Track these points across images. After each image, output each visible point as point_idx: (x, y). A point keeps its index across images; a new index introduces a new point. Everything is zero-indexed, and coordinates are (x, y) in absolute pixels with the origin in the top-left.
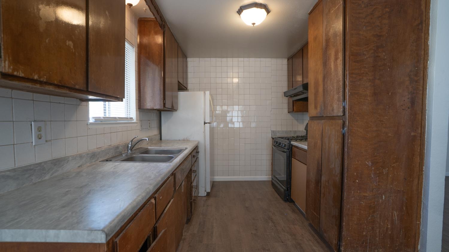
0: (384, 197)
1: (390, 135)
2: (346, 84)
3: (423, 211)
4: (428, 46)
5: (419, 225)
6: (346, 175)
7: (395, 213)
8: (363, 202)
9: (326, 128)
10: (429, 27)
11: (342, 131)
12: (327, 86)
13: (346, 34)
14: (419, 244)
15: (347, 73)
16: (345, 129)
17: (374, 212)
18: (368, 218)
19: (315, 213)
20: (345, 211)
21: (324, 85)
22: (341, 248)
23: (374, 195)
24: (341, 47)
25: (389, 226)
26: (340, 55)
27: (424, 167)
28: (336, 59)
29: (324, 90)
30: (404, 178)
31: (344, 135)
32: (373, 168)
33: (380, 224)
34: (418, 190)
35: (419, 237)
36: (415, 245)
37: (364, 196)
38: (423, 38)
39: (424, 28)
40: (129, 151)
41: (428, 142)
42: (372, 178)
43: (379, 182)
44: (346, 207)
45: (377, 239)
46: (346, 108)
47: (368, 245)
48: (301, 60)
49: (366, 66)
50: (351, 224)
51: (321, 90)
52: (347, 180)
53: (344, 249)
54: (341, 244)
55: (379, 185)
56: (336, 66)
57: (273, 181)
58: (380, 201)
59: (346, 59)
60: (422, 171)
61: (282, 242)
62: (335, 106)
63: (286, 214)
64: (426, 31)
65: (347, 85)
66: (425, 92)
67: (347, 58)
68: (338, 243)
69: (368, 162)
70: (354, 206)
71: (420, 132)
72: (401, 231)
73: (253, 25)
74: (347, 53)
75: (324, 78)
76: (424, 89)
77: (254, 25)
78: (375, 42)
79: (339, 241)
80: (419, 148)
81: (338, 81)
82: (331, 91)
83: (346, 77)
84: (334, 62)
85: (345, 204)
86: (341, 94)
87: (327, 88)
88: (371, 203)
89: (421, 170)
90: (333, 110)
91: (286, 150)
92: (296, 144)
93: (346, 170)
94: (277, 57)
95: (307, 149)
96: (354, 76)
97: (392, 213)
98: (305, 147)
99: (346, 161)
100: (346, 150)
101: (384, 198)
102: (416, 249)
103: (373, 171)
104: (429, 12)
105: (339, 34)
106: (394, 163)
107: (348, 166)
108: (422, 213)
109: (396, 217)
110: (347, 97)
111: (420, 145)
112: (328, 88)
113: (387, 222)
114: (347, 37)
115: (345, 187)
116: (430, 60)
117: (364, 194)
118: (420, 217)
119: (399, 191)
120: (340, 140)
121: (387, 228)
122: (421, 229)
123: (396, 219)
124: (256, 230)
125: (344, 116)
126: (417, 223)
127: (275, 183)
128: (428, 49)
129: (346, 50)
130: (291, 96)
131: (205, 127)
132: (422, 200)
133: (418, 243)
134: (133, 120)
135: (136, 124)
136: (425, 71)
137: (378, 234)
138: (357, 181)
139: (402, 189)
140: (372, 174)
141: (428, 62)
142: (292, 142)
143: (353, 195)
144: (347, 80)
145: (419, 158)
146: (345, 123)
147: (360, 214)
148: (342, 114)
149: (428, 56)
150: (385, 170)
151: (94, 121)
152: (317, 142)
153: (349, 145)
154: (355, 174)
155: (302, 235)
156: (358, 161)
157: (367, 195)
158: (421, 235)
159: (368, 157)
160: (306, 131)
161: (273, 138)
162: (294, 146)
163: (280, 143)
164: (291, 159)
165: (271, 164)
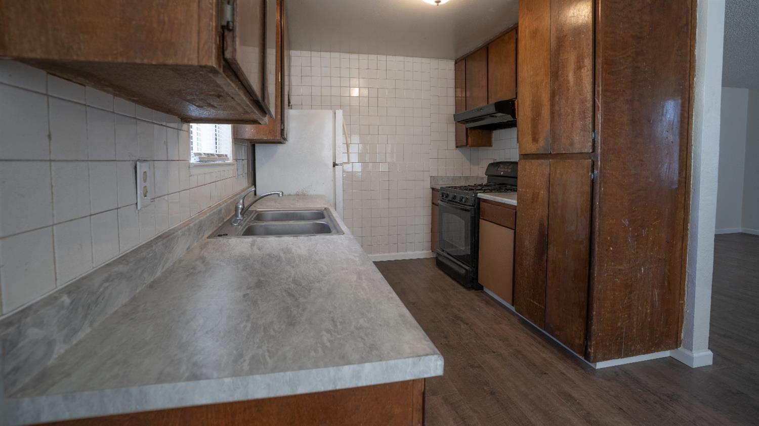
0: (642, 269)
1: (650, 180)
2: (596, 105)
3: (687, 286)
4: (694, 56)
5: (683, 304)
6: (597, 241)
7: (656, 292)
8: (618, 278)
9: (558, 172)
10: (696, 30)
11: (591, 175)
12: (560, 108)
13: (597, 31)
14: (683, 332)
15: (600, 89)
16: (596, 172)
17: (631, 292)
18: (624, 301)
19: (535, 302)
20: (595, 294)
21: (552, 105)
22: (589, 350)
23: (632, 268)
24: (589, 50)
25: (648, 311)
26: (588, 62)
27: (689, 225)
28: (579, 67)
29: (552, 114)
30: (666, 241)
31: (593, 182)
32: (630, 229)
33: (638, 308)
34: (682, 256)
35: (682, 322)
36: (678, 333)
37: (619, 270)
38: (689, 44)
39: (689, 31)
40: (240, 216)
41: (694, 190)
42: (629, 243)
43: (637, 248)
44: (597, 287)
45: (634, 330)
46: (598, 142)
47: (623, 340)
48: (484, 64)
49: (622, 81)
50: (603, 313)
51: (546, 112)
52: (598, 246)
53: (594, 350)
54: (589, 344)
55: (637, 252)
56: (579, 78)
57: (440, 259)
58: (639, 275)
59: (597, 68)
60: (687, 230)
61: (494, 352)
62: (577, 138)
63: (478, 309)
64: (692, 36)
65: (598, 106)
66: (690, 120)
67: (599, 67)
68: (584, 342)
69: (624, 220)
70: (607, 286)
71: (684, 175)
72: (662, 317)
73: (436, 4)
74: (600, 61)
75: (553, 95)
76: (690, 116)
77: (440, 4)
78: (634, 47)
79: (586, 339)
80: (683, 198)
81: (583, 102)
82: (568, 115)
83: (596, 96)
84: (575, 73)
85: (596, 284)
86: (589, 120)
87: (560, 110)
88: (627, 279)
89: (685, 229)
90: (572, 144)
91: (468, 208)
92: (488, 197)
93: (597, 234)
94: (439, 57)
95: (516, 205)
96: (608, 94)
97: (652, 292)
98: (514, 202)
99: (597, 220)
100: (597, 203)
101: (644, 271)
102: (679, 339)
103: (630, 233)
104: (695, 10)
105: (585, 30)
106: (655, 221)
107: (599, 228)
108: (686, 289)
109: (657, 297)
110: (598, 125)
111: (685, 194)
112: (562, 110)
113: (646, 306)
114: (600, 37)
115: (596, 259)
116: (697, 76)
117: (620, 267)
118: (684, 294)
119: (660, 259)
120: (587, 189)
121: (646, 313)
122: (685, 310)
123: (657, 299)
124: (445, 337)
125: (593, 154)
126: (681, 302)
127: (445, 261)
128: (694, 61)
129: (597, 55)
131: (334, 171)
132: (687, 270)
133: (681, 330)
134: (228, 159)
135: (232, 167)
136: (691, 91)
137: (635, 323)
138: (611, 249)
139: (664, 257)
140: (629, 238)
141: (695, 79)
142: (479, 194)
143: (606, 269)
144: (599, 101)
145: (683, 212)
146: (595, 163)
147: (614, 297)
148: (591, 151)
149: (694, 71)
150: (645, 231)
151: (199, 160)
152: (539, 193)
153: (601, 196)
154: (609, 238)
155: (516, 337)
156: (612, 219)
157: (623, 268)
158: (685, 318)
159: (624, 212)
160: (487, 176)
161: (433, 189)
162: (485, 201)
163: (455, 196)
164: (479, 221)
165: (430, 231)
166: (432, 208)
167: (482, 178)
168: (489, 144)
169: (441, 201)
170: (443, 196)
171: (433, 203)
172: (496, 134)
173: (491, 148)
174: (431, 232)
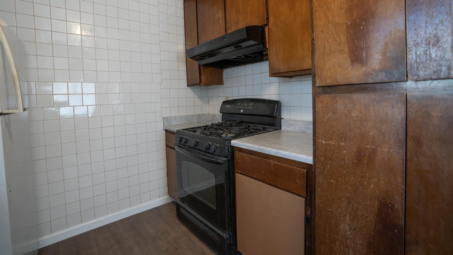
130: (201, 57)
142: (233, 142)
160: (221, 114)
161: (166, 131)
162: (241, 150)
163: (198, 142)
164: (234, 174)
165: (166, 176)
166: (166, 151)
167: (214, 116)
168: (220, 82)
169: (179, 146)
170: (181, 141)
171: (167, 146)
172: (227, 72)
173: (222, 86)
174: (168, 176)
